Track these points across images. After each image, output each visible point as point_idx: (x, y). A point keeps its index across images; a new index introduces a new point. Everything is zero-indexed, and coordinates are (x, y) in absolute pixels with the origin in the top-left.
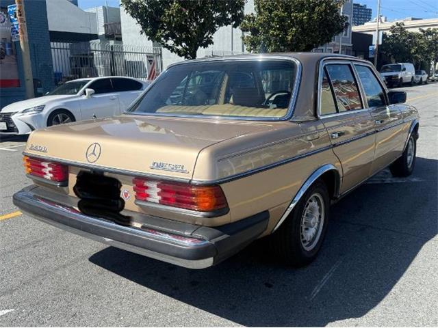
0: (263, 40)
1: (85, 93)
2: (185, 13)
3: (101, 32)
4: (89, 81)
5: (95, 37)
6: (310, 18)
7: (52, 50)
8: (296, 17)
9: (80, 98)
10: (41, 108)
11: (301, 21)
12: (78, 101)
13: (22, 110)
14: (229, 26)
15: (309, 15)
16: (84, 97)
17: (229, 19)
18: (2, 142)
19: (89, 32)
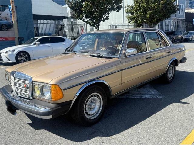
0: (136, 17)
1: (35, 44)
2: (91, 6)
3: (69, 15)
4: (38, 38)
5: (66, 18)
6: (158, 7)
7: (34, 24)
8: (151, 6)
9: (33, 46)
10: (13, 51)
11: (154, 7)
12: (32, 47)
13: (5, 52)
14: (115, 11)
15: (158, 5)
16: (35, 46)
17: (116, 8)
18: (1, 65)
19: (64, 16)
